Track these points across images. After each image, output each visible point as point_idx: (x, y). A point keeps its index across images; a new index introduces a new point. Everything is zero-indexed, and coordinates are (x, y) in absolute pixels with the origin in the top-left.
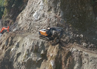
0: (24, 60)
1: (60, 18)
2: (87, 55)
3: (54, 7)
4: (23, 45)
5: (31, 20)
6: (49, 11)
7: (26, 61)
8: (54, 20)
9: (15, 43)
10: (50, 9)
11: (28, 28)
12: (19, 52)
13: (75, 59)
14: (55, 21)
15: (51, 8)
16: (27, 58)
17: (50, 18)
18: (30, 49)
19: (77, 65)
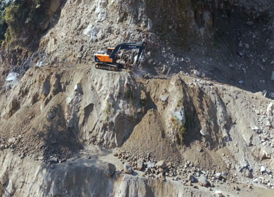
0: (108, 119)
4: (93, 88)
5: (83, 41)
7: (113, 119)
9: (67, 86)
11: (79, 56)
12: (88, 104)
13: (213, 99)
16: (115, 113)
18: (114, 93)
19: (220, 110)
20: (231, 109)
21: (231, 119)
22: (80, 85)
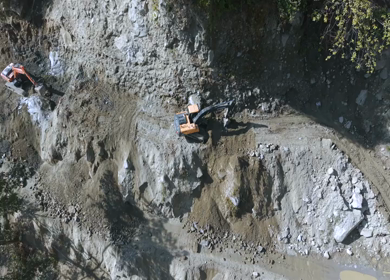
0: (164, 200)
1: (207, 67)
2: (288, 154)
3: (187, 40)
4: (145, 162)
6: (170, 46)
7: (170, 200)
8: (193, 74)
10: (173, 43)
12: (142, 183)
14: (197, 76)
15: (176, 41)
16: (171, 194)
17: (179, 68)
19: (276, 183)
20: (289, 178)
21: (286, 188)
22: (130, 161)
